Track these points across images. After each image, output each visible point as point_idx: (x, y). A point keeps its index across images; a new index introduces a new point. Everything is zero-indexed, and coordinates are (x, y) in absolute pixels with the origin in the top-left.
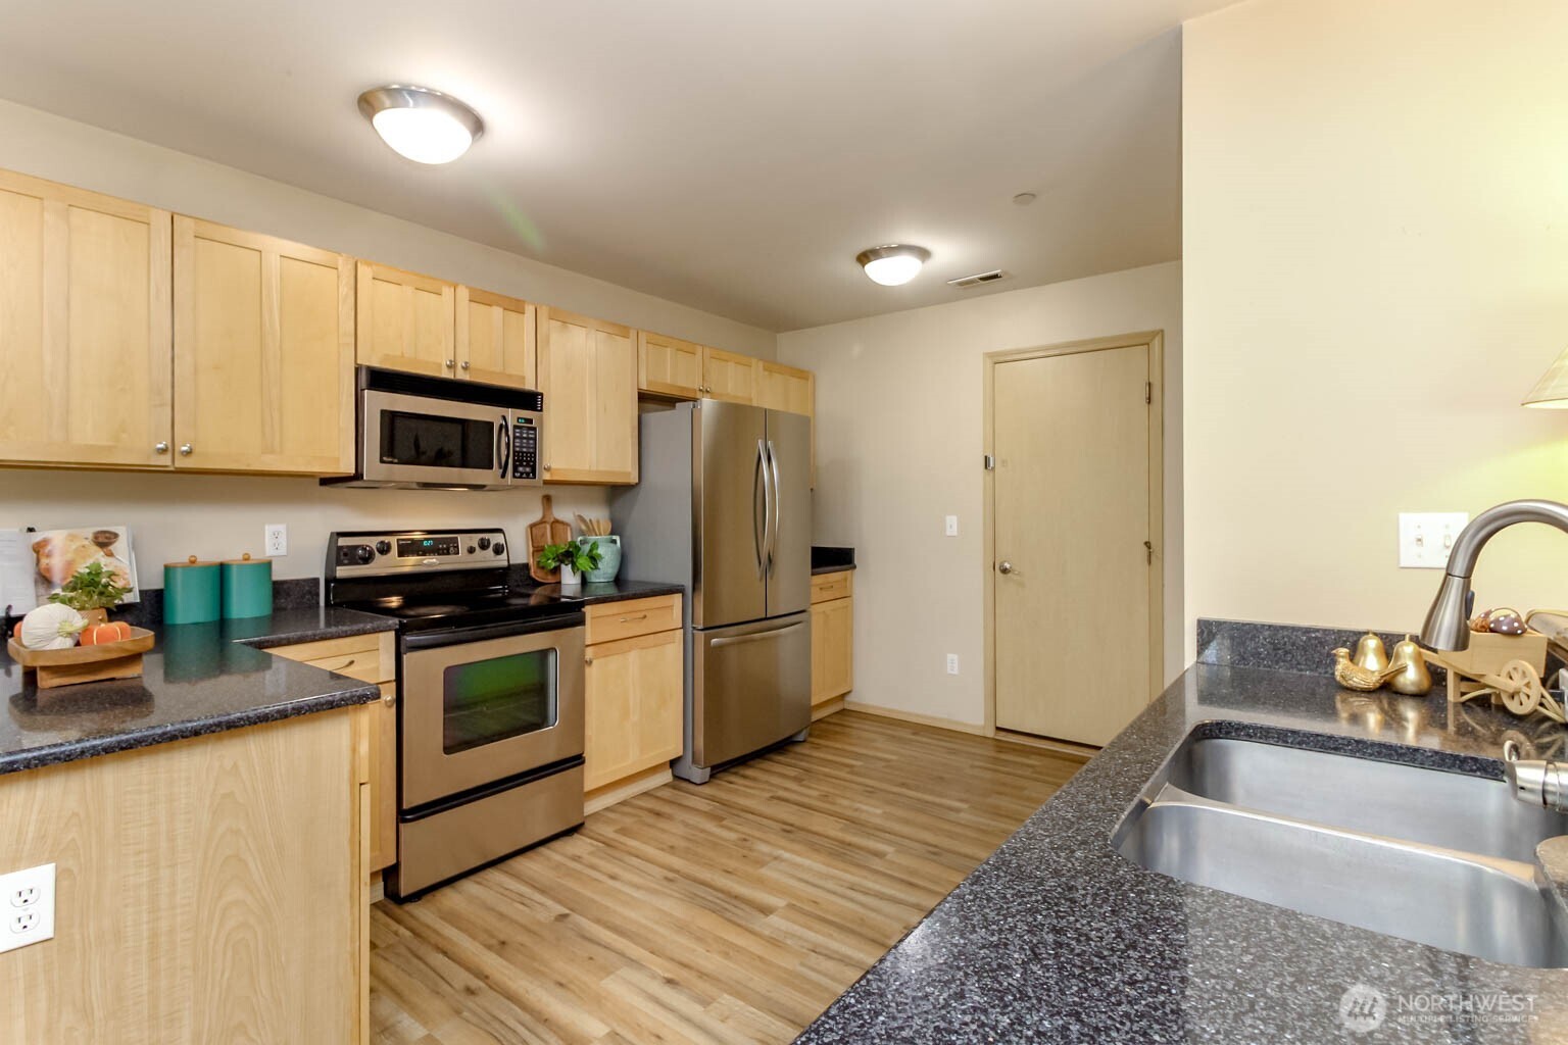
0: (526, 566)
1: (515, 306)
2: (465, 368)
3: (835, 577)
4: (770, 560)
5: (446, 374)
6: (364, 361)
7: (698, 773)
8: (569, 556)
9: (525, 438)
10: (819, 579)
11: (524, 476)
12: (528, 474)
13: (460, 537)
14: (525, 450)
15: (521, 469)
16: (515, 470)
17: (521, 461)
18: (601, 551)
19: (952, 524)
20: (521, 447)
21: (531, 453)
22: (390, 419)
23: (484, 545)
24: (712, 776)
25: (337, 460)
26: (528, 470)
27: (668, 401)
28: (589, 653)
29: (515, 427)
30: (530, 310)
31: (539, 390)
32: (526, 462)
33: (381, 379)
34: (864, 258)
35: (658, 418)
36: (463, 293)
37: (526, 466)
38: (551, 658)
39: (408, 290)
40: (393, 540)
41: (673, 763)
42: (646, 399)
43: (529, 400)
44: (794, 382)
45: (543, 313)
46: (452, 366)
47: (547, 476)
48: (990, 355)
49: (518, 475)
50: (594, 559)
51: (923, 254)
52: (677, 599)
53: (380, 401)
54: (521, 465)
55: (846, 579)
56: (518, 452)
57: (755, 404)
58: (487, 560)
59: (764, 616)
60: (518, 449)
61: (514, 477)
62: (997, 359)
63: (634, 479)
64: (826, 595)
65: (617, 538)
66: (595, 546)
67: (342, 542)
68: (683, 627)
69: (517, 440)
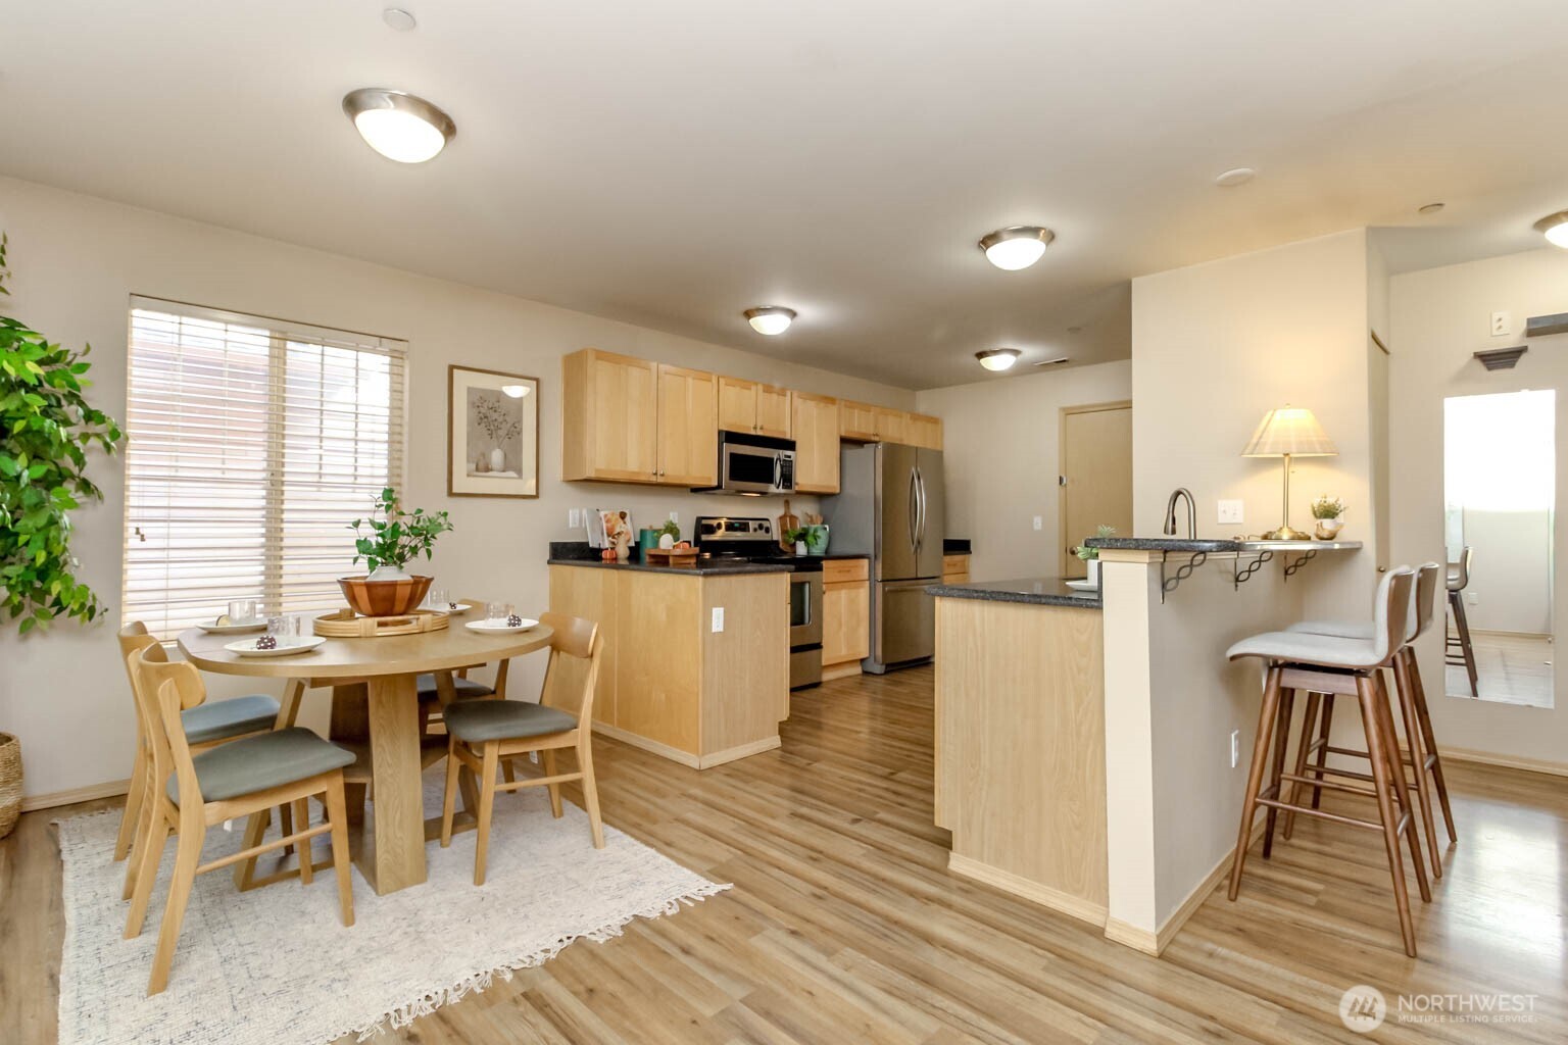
0: (777, 542)
1: (782, 393)
2: (761, 428)
3: (957, 558)
4: (919, 542)
5: (753, 433)
6: (721, 428)
7: (878, 669)
8: (803, 536)
9: (788, 466)
10: (948, 559)
11: (786, 488)
12: (788, 487)
13: (751, 522)
14: (787, 473)
15: (785, 484)
16: (783, 484)
17: (785, 479)
18: (819, 533)
19: (1038, 523)
20: (786, 471)
21: (790, 475)
22: (734, 457)
23: (761, 527)
24: (886, 673)
25: (710, 479)
26: (788, 484)
27: (859, 443)
28: (824, 587)
29: (784, 460)
30: (789, 394)
31: (793, 439)
32: (787, 479)
33: (730, 437)
34: (981, 355)
35: (852, 453)
36: (760, 387)
37: (788, 482)
38: (807, 586)
39: (738, 388)
40: (723, 522)
41: (862, 661)
42: (846, 441)
43: (790, 445)
44: (929, 426)
45: (795, 394)
46: (755, 428)
47: (797, 488)
48: (1064, 409)
49: (784, 487)
50: (816, 538)
51: (1016, 352)
52: (865, 562)
53: (729, 448)
54: (786, 482)
55: (964, 561)
57: (905, 442)
58: (761, 536)
59: (914, 576)
60: (784, 473)
61: (782, 488)
62: (1068, 412)
63: (838, 491)
64: (952, 570)
65: (827, 526)
66: (815, 531)
67: (704, 522)
68: (869, 580)
69: (784, 468)
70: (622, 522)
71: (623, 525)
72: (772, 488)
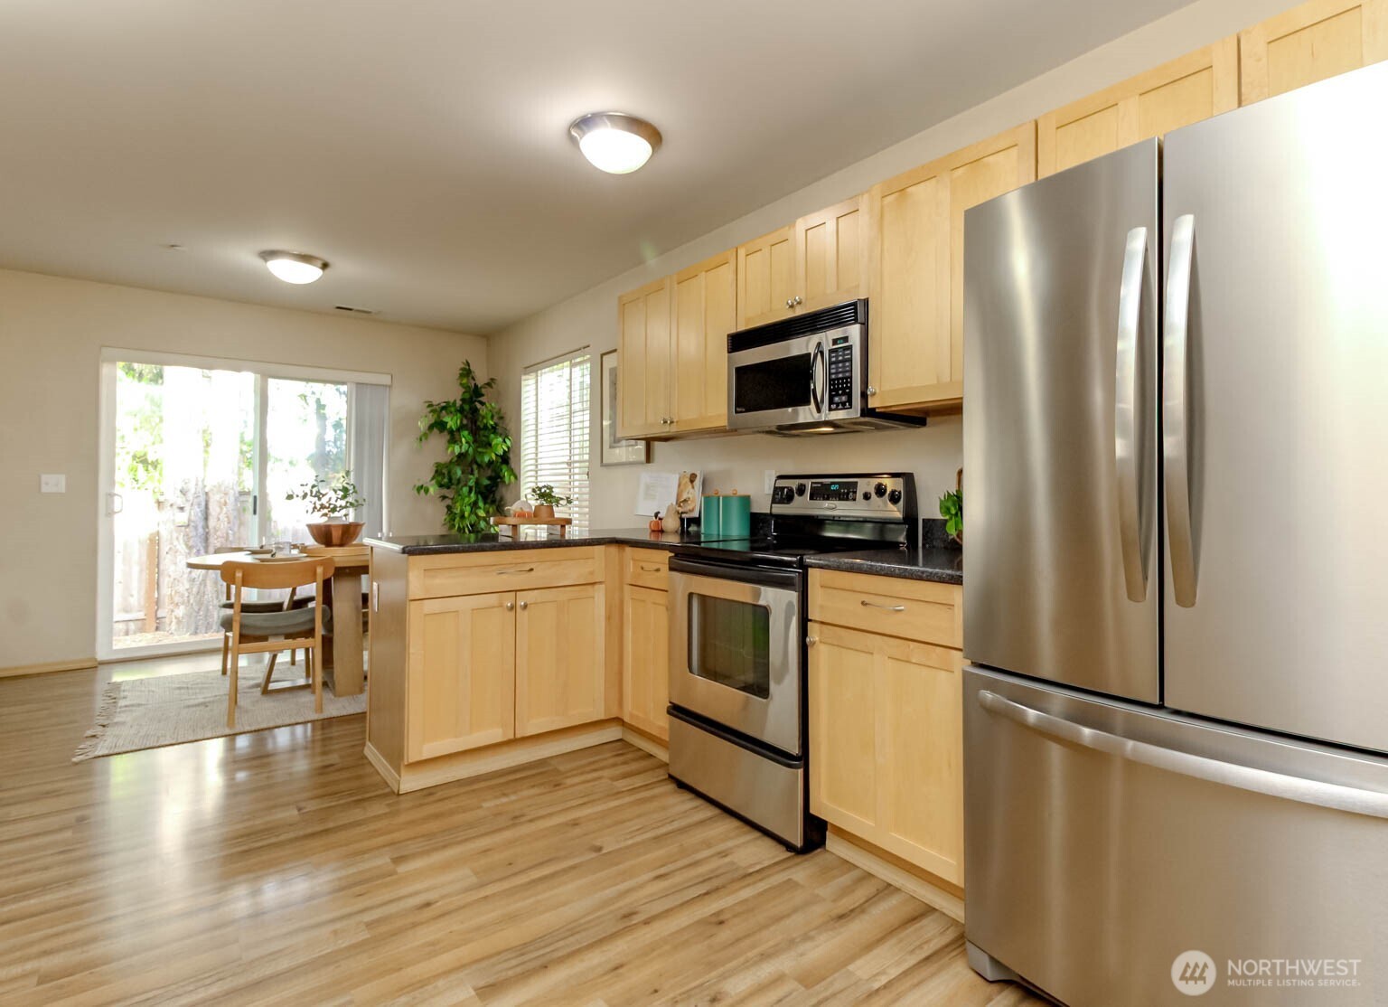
1: (849, 207)
2: (800, 303)
6: (733, 331)
9: (840, 362)
11: (840, 407)
12: (844, 404)
14: (840, 376)
15: (836, 399)
16: (831, 402)
17: (836, 390)
20: (837, 373)
21: (846, 378)
22: (740, 374)
23: (880, 490)
26: (844, 398)
29: (831, 351)
30: (864, 202)
32: (842, 390)
36: (801, 226)
37: (842, 394)
39: (766, 250)
43: (856, 312)
45: (876, 195)
46: (792, 306)
49: (833, 406)
53: (735, 360)
54: (837, 395)
56: (834, 380)
60: (833, 376)
61: (830, 409)
69: (833, 366)
70: (690, 486)
71: (691, 490)
72: (806, 414)
